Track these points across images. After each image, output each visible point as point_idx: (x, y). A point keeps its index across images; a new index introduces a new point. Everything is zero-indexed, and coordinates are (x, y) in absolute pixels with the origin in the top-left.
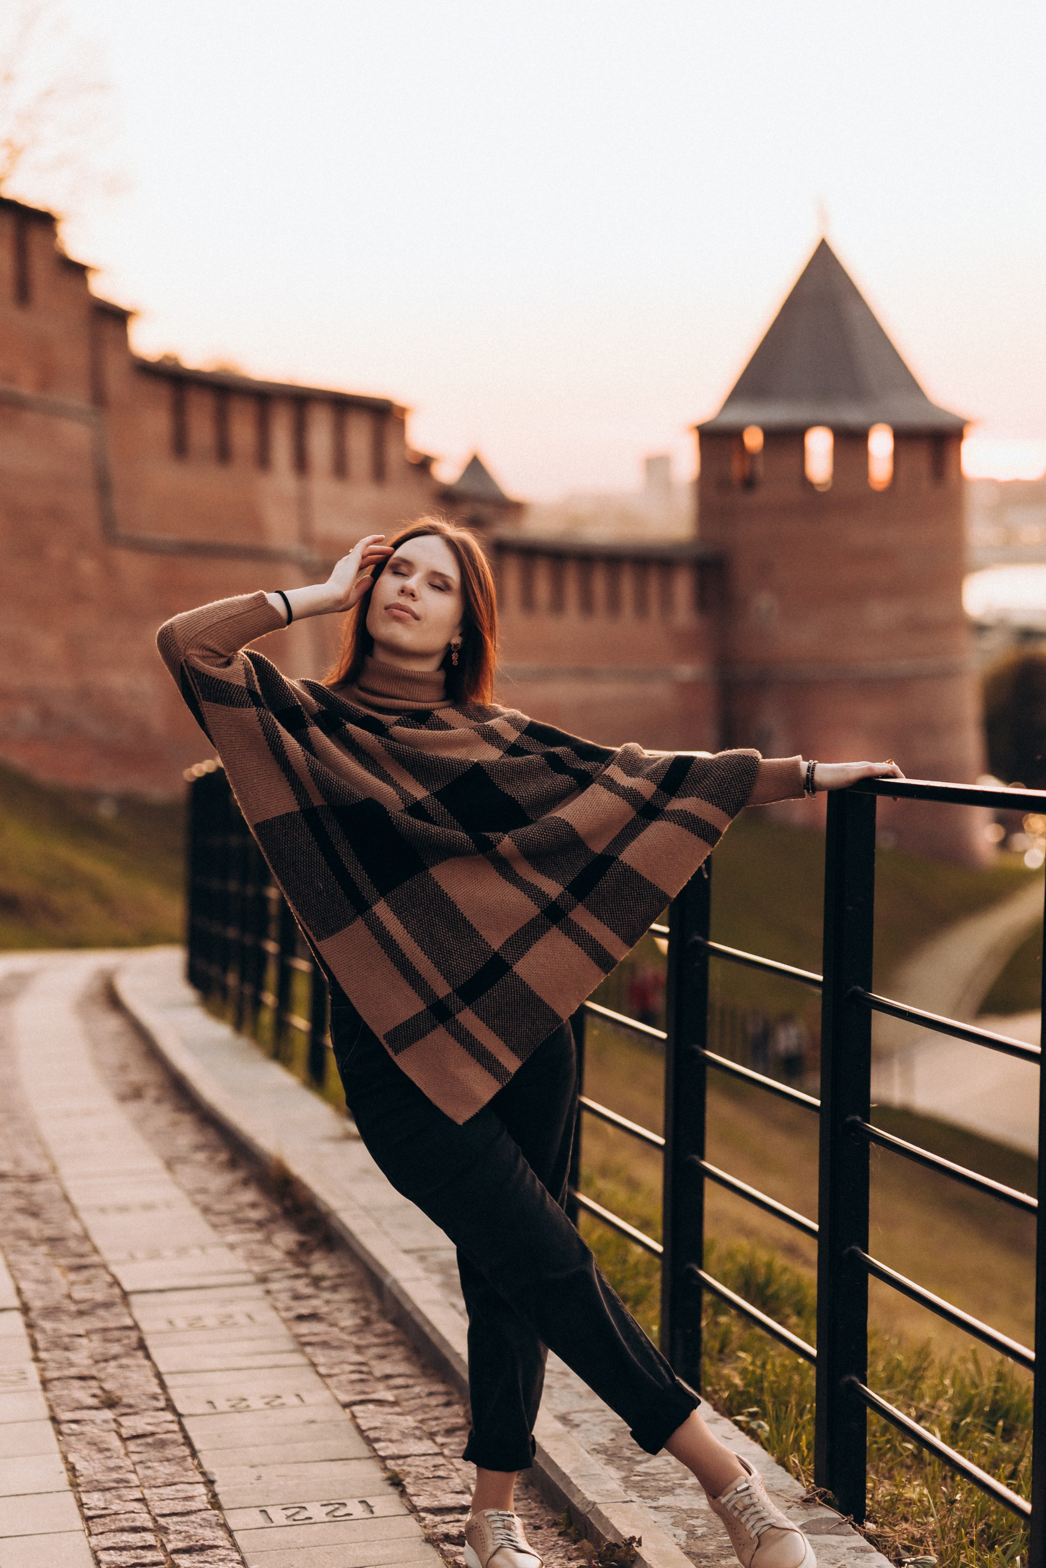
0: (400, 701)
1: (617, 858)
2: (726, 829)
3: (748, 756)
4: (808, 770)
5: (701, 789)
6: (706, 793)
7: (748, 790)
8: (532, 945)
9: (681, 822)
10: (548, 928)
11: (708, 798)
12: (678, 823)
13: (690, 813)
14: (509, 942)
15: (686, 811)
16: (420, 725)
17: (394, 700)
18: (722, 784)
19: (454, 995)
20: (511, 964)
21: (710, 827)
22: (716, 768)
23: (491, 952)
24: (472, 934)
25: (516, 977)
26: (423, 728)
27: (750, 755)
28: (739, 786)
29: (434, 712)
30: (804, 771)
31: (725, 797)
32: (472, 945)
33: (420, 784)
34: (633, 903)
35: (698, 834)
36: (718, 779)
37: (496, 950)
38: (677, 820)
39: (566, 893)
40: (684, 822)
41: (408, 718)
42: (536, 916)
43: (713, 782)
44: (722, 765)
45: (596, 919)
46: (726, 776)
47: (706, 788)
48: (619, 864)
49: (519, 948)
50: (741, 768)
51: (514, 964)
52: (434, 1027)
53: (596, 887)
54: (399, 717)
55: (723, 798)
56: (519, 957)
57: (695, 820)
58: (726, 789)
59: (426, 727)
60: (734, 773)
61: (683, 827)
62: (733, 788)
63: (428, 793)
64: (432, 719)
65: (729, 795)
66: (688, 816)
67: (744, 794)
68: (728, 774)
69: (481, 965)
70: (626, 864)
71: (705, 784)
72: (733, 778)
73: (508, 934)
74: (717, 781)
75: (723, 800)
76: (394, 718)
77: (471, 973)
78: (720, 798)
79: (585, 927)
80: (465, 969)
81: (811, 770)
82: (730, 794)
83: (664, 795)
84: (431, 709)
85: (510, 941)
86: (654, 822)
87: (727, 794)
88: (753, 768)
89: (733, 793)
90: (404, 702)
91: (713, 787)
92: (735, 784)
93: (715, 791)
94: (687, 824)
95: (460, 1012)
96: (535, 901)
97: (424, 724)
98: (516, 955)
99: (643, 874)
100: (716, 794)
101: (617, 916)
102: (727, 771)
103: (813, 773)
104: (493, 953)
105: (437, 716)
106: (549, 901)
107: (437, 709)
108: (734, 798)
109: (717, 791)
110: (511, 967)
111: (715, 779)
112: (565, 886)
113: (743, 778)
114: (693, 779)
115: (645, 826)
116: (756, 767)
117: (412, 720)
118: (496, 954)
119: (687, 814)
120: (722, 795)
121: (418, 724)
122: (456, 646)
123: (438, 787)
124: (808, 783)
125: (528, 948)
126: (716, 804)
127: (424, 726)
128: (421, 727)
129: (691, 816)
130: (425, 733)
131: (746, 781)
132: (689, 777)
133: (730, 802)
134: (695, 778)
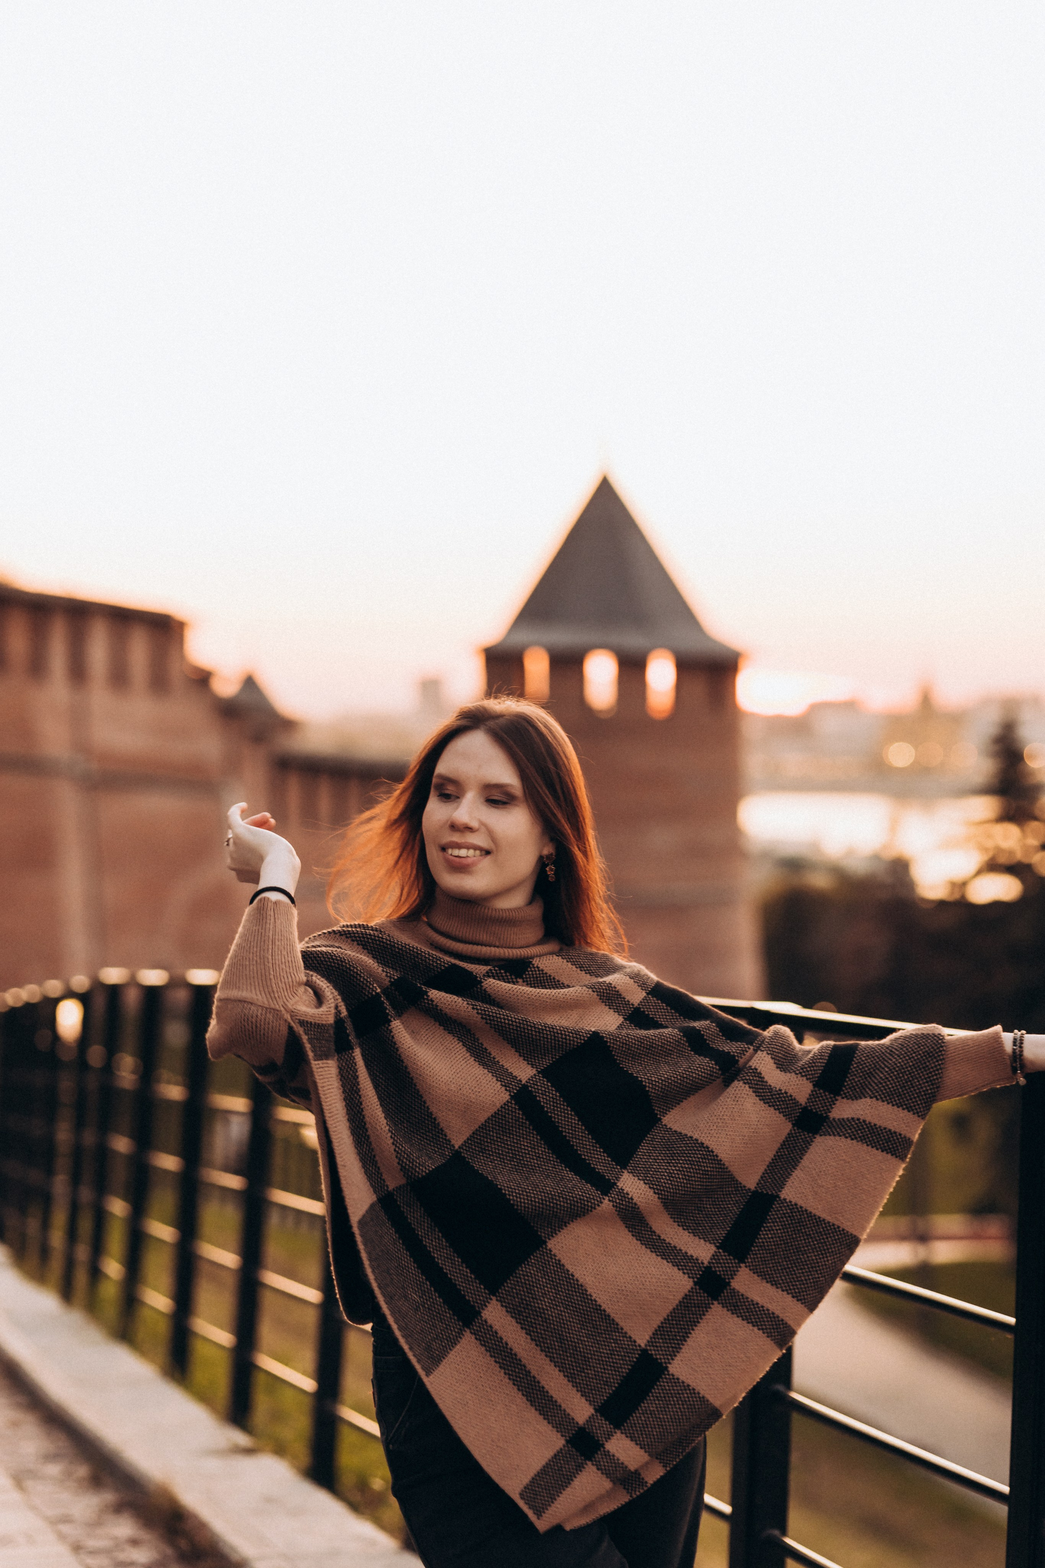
0: (488, 948)
1: (778, 1196)
2: (917, 1136)
3: (928, 1034)
4: (1015, 1043)
5: (874, 1085)
6: (882, 1091)
7: (937, 1079)
8: (690, 1333)
9: (854, 1135)
10: (708, 1307)
11: (885, 1097)
12: (850, 1136)
13: (864, 1121)
14: (659, 1333)
15: (858, 1119)
16: (516, 978)
17: (479, 947)
18: (901, 1075)
19: (597, 1416)
20: (665, 1363)
21: (896, 1136)
22: (889, 1054)
23: (637, 1350)
24: (611, 1327)
25: (676, 1381)
26: (520, 983)
27: (930, 1033)
28: (924, 1075)
29: (534, 962)
30: (1008, 1047)
31: (908, 1093)
32: (611, 1343)
33: (524, 1060)
34: (815, 1256)
35: (881, 1148)
36: (894, 1069)
37: (643, 1345)
38: (848, 1133)
39: (720, 1252)
40: (858, 1134)
41: (500, 970)
42: (689, 1291)
43: (889, 1074)
44: (896, 1049)
45: (769, 1285)
46: (905, 1064)
47: (881, 1084)
48: (782, 1203)
49: (673, 1339)
50: (921, 1050)
51: (670, 1363)
52: (580, 1468)
53: (758, 1239)
54: (489, 967)
55: (904, 1094)
56: (673, 1351)
57: (873, 1129)
58: (907, 1082)
59: (524, 982)
60: (913, 1057)
61: (858, 1141)
62: (917, 1078)
63: (534, 1071)
64: (532, 971)
65: (912, 1089)
66: (862, 1126)
67: (932, 1085)
68: (907, 1060)
69: (625, 1371)
70: (790, 1202)
71: (878, 1078)
72: (913, 1065)
73: (656, 1321)
74: (893, 1073)
75: (906, 1097)
76: (483, 969)
77: (614, 1383)
78: (900, 1095)
79: (757, 1299)
80: (606, 1378)
81: (1018, 1043)
82: (913, 1087)
83: (826, 1095)
84: (528, 958)
85: (660, 1331)
86: (819, 1139)
87: (909, 1088)
88: (938, 1048)
89: (917, 1086)
90: (493, 949)
91: (889, 1081)
92: (919, 1074)
93: (893, 1087)
94: (864, 1136)
95: (609, 1439)
96: (683, 1269)
97: (521, 977)
98: (671, 1349)
99: (818, 1214)
100: (894, 1090)
101: (797, 1277)
102: (904, 1057)
103: (1021, 1047)
104: (641, 1350)
105: (538, 967)
106: (700, 1267)
107: (537, 956)
108: (920, 1092)
109: (896, 1086)
110: (667, 1368)
111: (890, 1070)
112: (718, 1244)
113: (928, 1064)
114: (860, 1069)
115: (808, 1143)
116: (942, 1047)
117: (505, 972)
118: (644, 1352)
119: (860, 1123)
120: (903, 1091)
121: (513, 977)
122: (549, 857)
123: (546, 1062)
124: (1015, 1061)
125: (684, 1339)
126: (897, 1104)
127: (520, 980)
128: (517, 982)
129: (866, 1125)
130: (521, 990)
131: (932, 1068)
132: (854, 1068)
133: (915, 1098)
134: (863, 1068)
